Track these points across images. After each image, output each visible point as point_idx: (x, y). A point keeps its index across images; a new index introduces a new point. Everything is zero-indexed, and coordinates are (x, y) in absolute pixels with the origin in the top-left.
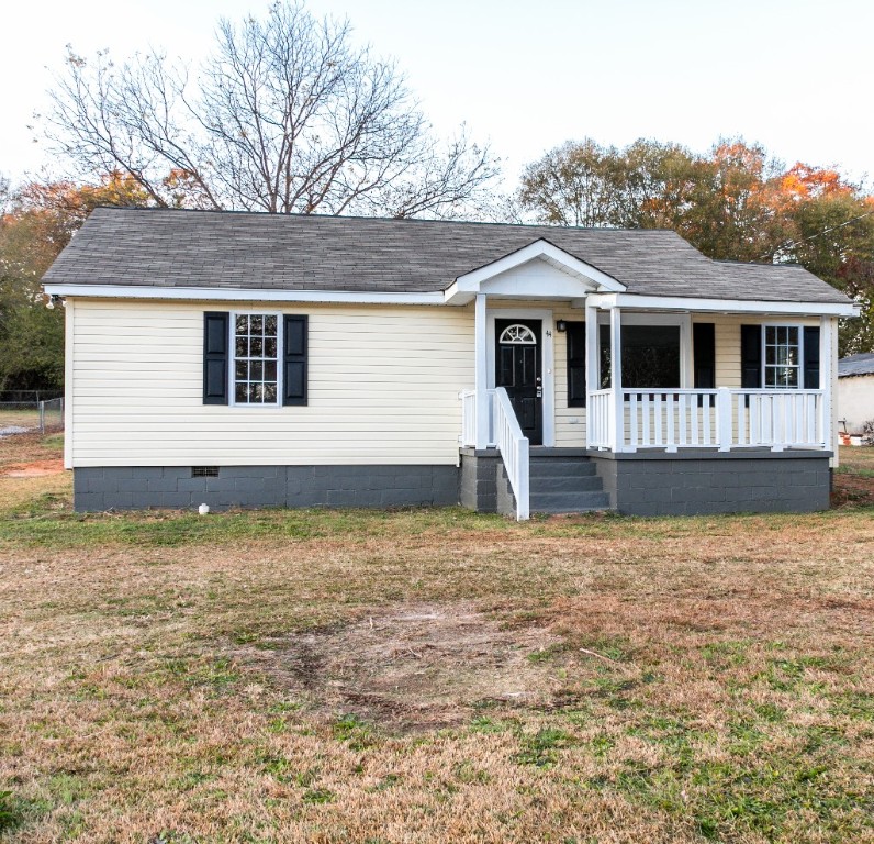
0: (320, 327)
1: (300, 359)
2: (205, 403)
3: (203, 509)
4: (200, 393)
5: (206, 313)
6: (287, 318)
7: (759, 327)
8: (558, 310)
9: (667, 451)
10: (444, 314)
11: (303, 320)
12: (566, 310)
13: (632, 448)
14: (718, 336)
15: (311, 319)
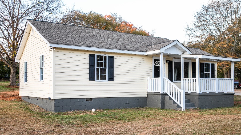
0: (117, 60)
1: (112, 68)
2: (90, 80)
3: (93, 110)
4: (88, 77)
5: (89, 55)
6: (109, 57)
8: (167, 57)
9: (207, 93)
10: (144, 58)
11: (113, 57)
12: (168, 58)
13: (201, 93)
15: (115, 57)
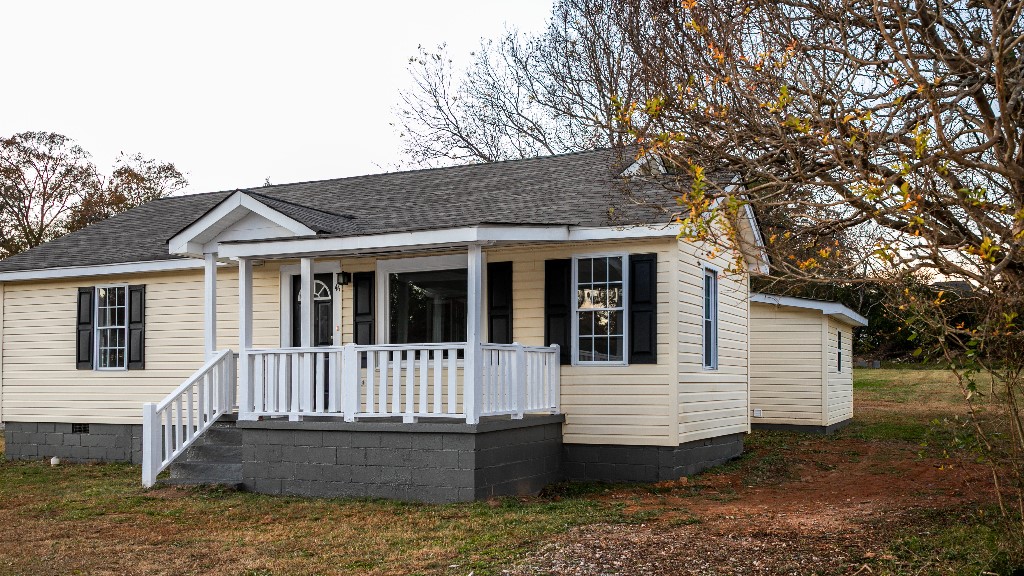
7: (568, 262)
14: (516, 276)
